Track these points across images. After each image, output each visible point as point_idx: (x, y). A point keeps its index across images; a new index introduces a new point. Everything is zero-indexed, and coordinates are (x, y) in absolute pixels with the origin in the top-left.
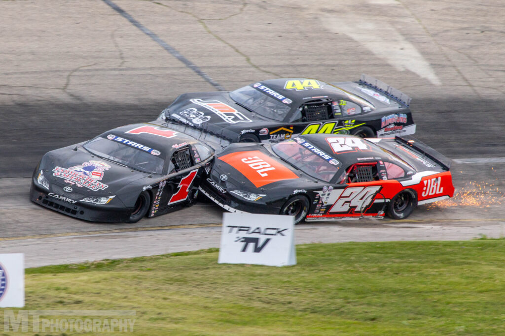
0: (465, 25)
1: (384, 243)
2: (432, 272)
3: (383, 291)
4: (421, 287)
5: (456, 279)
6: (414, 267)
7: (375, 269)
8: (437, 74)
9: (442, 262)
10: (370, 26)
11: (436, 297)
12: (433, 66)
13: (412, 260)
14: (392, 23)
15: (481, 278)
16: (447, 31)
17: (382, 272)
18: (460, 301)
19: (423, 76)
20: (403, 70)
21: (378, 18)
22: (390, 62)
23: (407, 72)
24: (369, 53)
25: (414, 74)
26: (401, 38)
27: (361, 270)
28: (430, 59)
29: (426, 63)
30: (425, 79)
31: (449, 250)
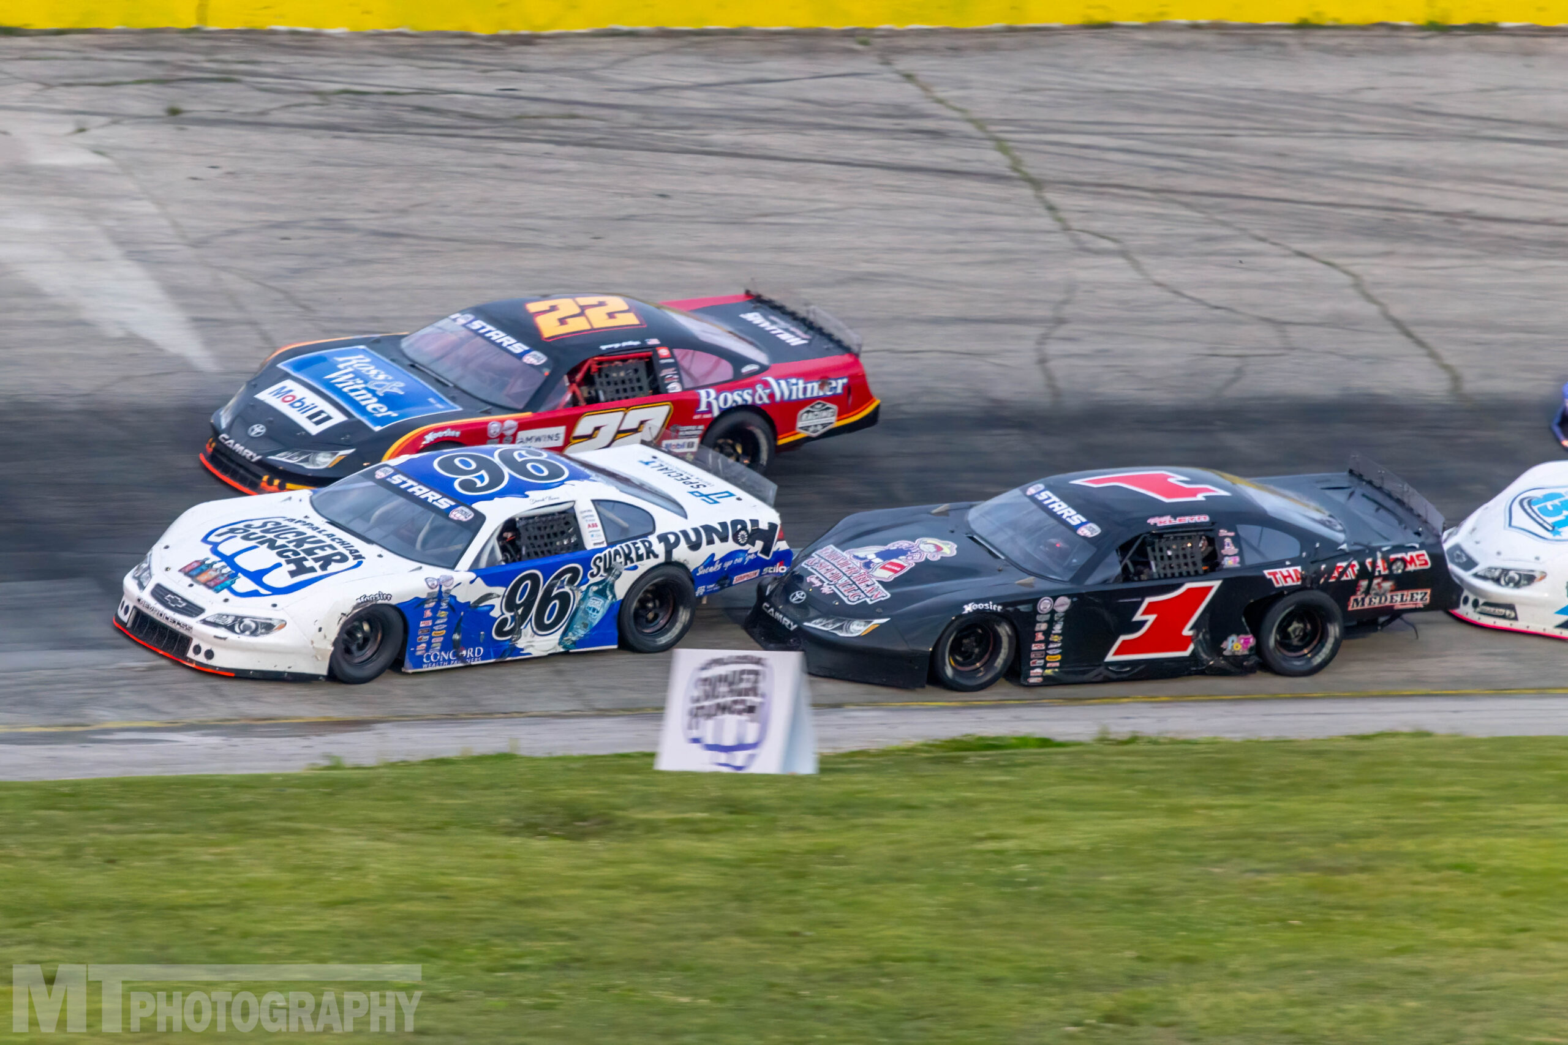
0: (281, 217)
2: (206, 855)
8: (209, 343)
11: (216, 919)
12: (200, 323)
14: (92, 214)
15: (329, 869)
17: (75, 857)
19: (173, 350)
22: (85, 315)
25: (147, 343)
26: (112, 252)
29: (179, 316)
30: (178, 357)
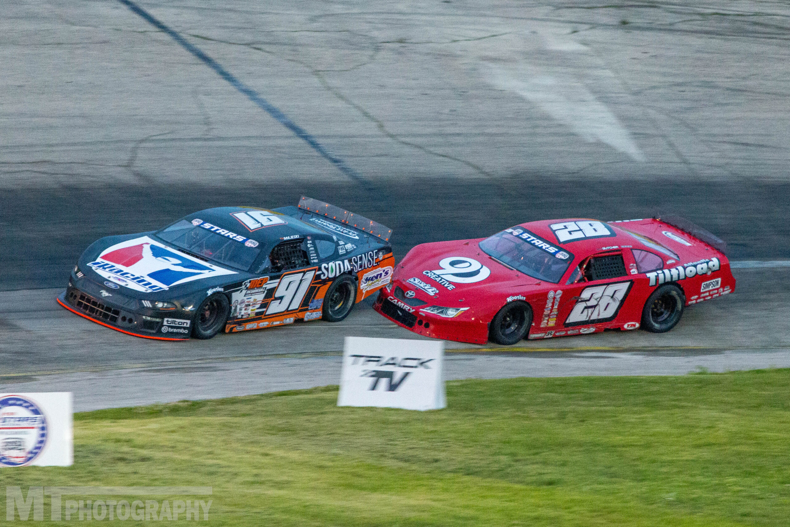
1: (565, 379)
3: (563, 445)
4: (617, 439)
5: (664, 428)
6: (606, 412)
7: (553, 415)
8: (641, 147)
9: (646, 404)
10: (549, 81)
12: (636, 135)
13: (603, 402)
16: (654, 87)
18: (669, 458)
19: (622, 150)
20: (591, 140)
21: (559, 69)
22: (576, 130)
23: (599, 144)
24: (547, 118)
25: (607, 146)
26: (590, 97)
27: (535, 415)
28: (629, 127)
29: (624, 131)
30: (623, 153)
31: (655, 388)
